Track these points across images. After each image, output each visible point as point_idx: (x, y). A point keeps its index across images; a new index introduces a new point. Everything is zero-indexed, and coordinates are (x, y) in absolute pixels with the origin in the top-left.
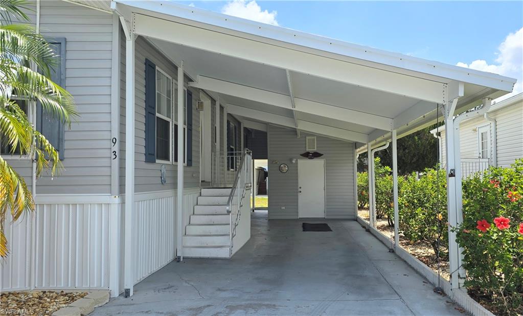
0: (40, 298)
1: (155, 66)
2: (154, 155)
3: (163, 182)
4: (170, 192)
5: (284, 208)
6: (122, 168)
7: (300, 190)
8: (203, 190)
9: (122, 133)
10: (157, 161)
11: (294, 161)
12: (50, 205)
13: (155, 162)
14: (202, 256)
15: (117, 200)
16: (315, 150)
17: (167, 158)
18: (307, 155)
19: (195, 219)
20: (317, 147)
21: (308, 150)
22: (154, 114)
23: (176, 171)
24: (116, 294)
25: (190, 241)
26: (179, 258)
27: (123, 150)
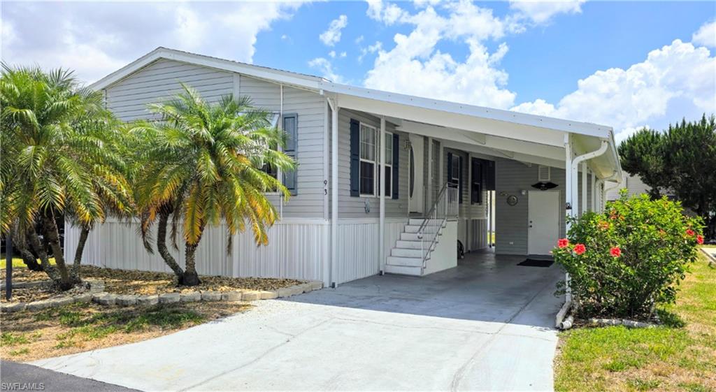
0: (284, 282)
1: (359, 122)
2: (358, 191)
3: (367, 211)
4: (373, 220)
5: (512, 243)
6: (330, 201)
7: (530, 224)
8: (411, 220)
9: (330, 177)
10: (361, 196)
11: (524, 193)
12: (290, 225)
13: (358, 196)
14: (400, 272)
15: (327, 222)
16: (549, 180)
17: (371, 193)
18: (539, 186)
19: (400, 244)
20: (551, 177)
21: (540, 180)
22: (358, 160)
23: (379, 203)
24: (327, 285)
25: (392, 261)
26: (381, 272)
27: (331, 189)
